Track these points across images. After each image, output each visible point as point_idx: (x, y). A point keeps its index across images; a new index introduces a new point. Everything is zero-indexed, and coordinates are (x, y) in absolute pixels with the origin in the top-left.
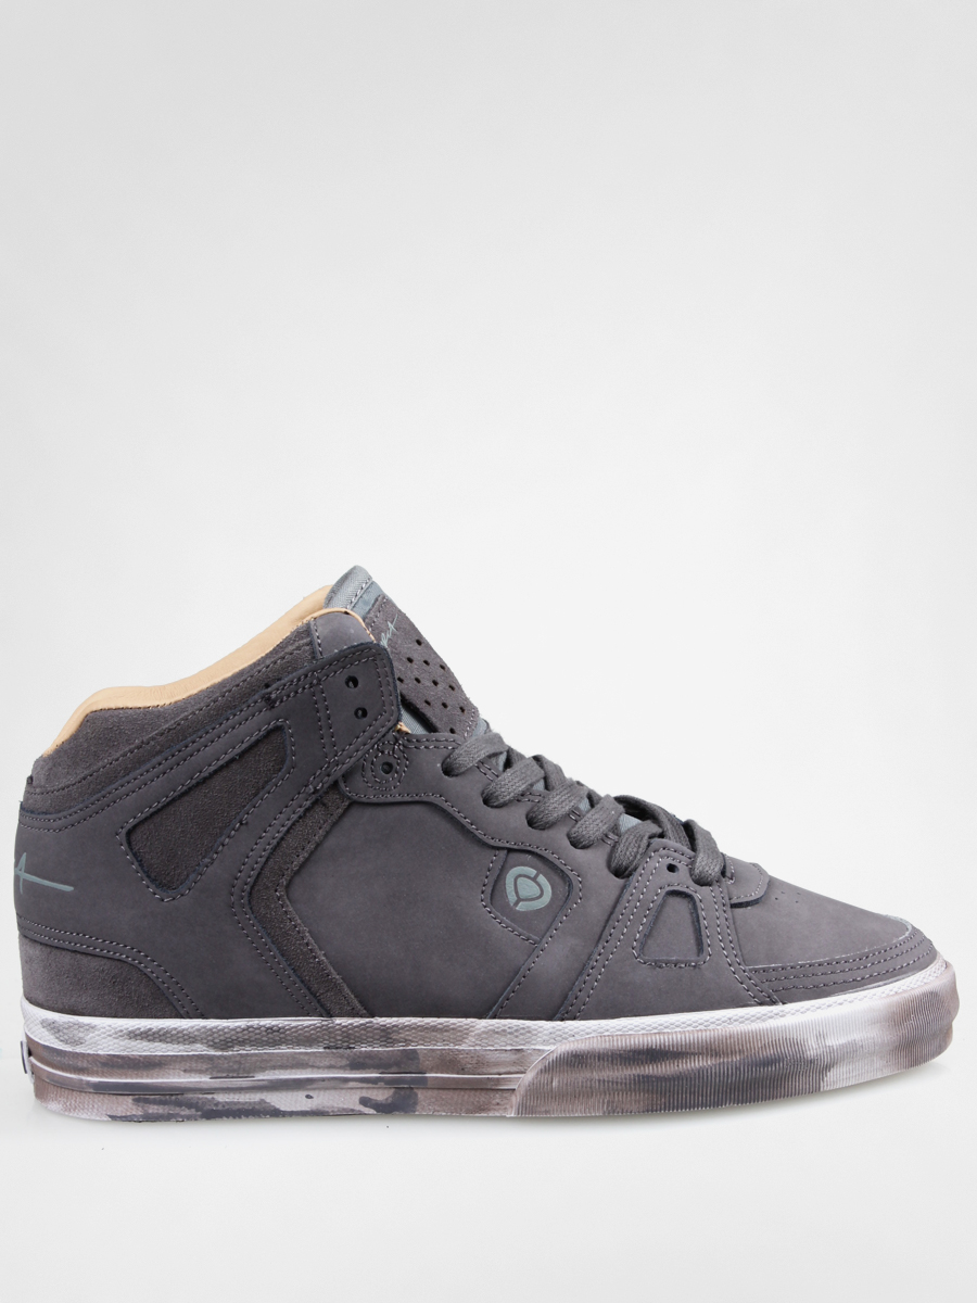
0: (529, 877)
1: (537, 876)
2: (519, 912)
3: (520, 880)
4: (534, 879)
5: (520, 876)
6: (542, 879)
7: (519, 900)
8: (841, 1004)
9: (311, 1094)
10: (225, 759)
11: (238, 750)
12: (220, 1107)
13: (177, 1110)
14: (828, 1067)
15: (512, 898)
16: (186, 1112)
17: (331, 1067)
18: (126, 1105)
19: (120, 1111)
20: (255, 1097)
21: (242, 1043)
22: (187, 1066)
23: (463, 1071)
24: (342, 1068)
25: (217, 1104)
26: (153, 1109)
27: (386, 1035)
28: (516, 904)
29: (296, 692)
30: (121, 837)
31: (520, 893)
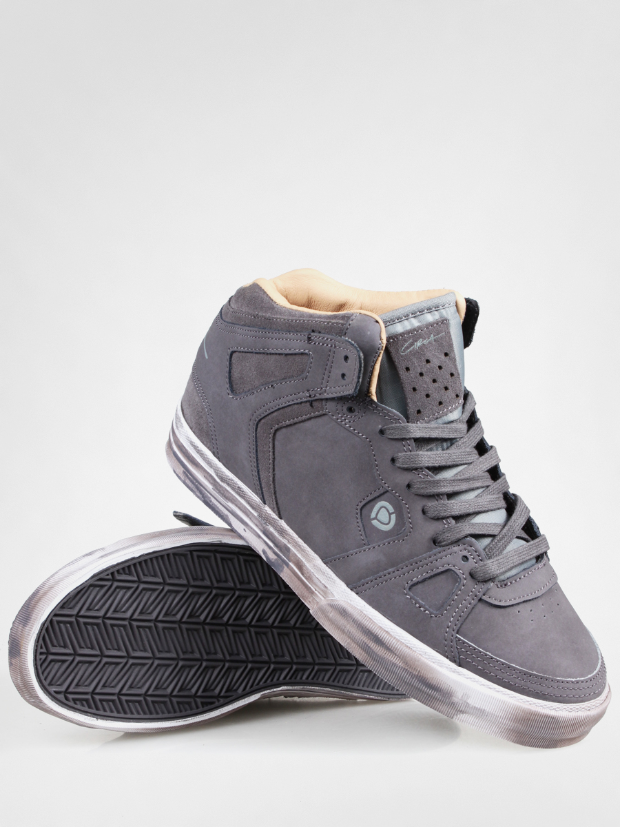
0: (388, 511)
1: (393, 513)
2: (371, 524)
3: (383, 509)
4: (390, 514)
5: (385, 507)
6: (393, 517)
7: (376, 518)
8: (490, 688)
9: (246, 529)
10: (279, 351)
11: (288, 351)
12: (211, 504)
13: (196, 490)
14: (462, 712)
15: (373, 515)
16: (198, 494)
17: (256, 525)
18: (180, 470)
19: (177, 471)
20: (226, 512)
21: (228, 484)
22: (206, 475)
23: (303, 574)
24: (261, 530)
25: (211, 501)
26: (188, 481)
27: (282, 532)
28: (374, 519)
29: (323, 344)
30: (229, 352)
31: (379, 516)
